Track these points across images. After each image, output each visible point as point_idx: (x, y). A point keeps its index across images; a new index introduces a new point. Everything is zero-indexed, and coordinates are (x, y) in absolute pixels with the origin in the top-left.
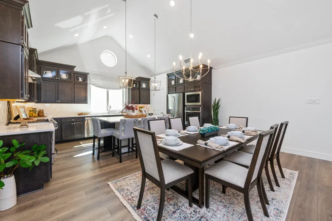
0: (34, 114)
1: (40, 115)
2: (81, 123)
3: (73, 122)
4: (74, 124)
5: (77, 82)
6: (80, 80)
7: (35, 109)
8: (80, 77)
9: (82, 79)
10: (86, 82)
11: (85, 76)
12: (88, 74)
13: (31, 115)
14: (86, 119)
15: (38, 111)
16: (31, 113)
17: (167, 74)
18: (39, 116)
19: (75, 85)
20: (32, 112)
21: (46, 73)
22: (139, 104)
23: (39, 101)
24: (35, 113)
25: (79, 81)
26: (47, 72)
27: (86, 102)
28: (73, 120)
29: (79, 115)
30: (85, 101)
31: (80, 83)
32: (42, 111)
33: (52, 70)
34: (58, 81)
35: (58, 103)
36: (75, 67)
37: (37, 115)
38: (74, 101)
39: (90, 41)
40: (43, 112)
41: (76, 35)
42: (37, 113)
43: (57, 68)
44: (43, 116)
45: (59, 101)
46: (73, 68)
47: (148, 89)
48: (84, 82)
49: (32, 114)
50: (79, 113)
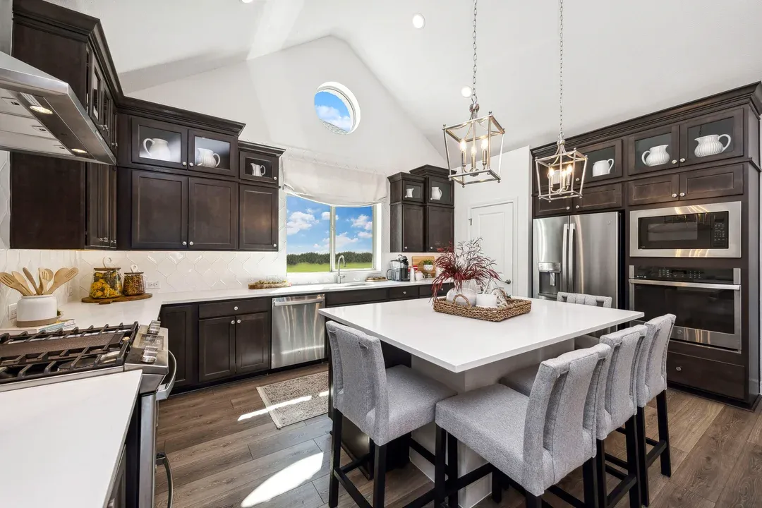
0: (108, 291)
1: (130, 291)
2: (262, 317)
3: (235, 316)
4: (239, 321)
5: (247, 177)
6: (257, 171)
7: (114, 270)
8: (257, 163)
9: (262, 170)
10: (275, 178)
11: (270, 158)
12: (281, 153)
13: (99, 294)
14: (276, 302)
15: (123, 276)
16: (99, 284)
17: (531, 151)
19: (241, 187)
20: (101, 281)
21: (149, 144)
22: (424, 251)
23: (124, 242)
24: (113, 287)
25: (254, 175)
26: (154, 141)
27: (275, 245)
28: (236, 308)
29: (252, 287)
30: (272, 244)
31: (257, 183)
32: (136, 279)
33: (169, 137)
34: (188, 173)
35: (188, 248)
36: (240, 126)
37: (117, 293)
38: (237, 242)
39: (283, 50)
40: (138, 282)
42: (118, 285)
43: (183, 130)
45: (191, 243)
46: (236, 129)
47: (448, 205)
48: (268, 180)
49: (103, 290)
50: (253, 283)
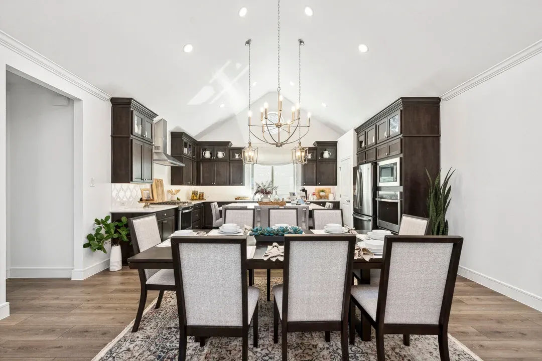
0: (195, 197)
6: (237, 156)
7: (196, 191)
8: (236, 153)
9: (239, 156)
12: (243, 148)
15: (198, 193)
17: (355, 130)
18: (199, 199)
19: (230, 163)
20: (194, 194)
22: (317, 185)
23: (198, 184)
27: (242, 183)
29: (236, 199)
32: (202, 194)
35: (214, 185)
38: (228, 183)
41: (222, 106)
42: (197, 196)
44: (203, 199)
45: (215, 183)
46: (228, 143)
47: (333, 160)
48: (239, 159)
50: (237, 197)
